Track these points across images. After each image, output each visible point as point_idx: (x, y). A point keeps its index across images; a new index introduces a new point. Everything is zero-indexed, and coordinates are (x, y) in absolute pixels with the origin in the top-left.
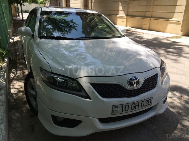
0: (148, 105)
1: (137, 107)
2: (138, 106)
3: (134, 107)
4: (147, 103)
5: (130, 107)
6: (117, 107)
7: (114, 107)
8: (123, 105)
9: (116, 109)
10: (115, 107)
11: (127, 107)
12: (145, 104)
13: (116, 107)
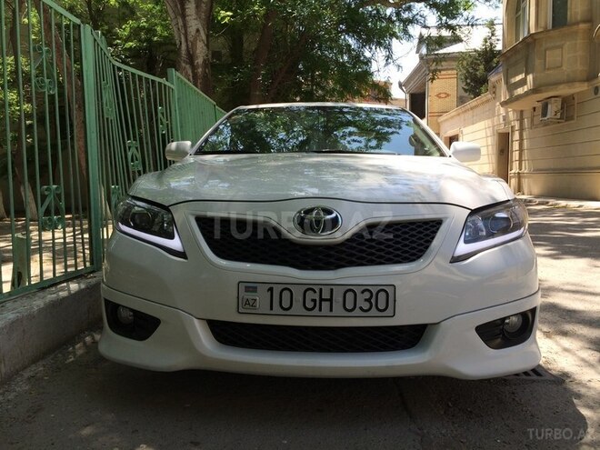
0: (374, 311)
1: (325, 305)
2: (330, 300)
3: (314, 301)
4: (368, 300)
5: (298, 297)
6: (254, 290)
7: (242, 287)
8: (272, 285)
9: (250, 296)
10: (248, 289)
11: (286, 295)
12: (361, 303)
13: (251, 287)
